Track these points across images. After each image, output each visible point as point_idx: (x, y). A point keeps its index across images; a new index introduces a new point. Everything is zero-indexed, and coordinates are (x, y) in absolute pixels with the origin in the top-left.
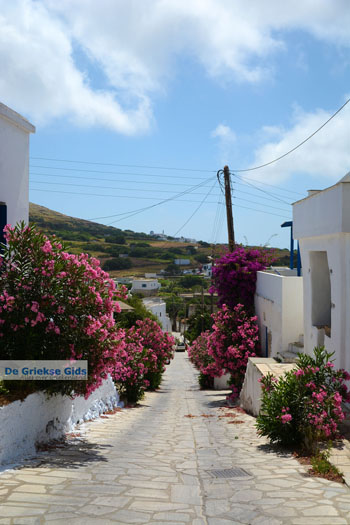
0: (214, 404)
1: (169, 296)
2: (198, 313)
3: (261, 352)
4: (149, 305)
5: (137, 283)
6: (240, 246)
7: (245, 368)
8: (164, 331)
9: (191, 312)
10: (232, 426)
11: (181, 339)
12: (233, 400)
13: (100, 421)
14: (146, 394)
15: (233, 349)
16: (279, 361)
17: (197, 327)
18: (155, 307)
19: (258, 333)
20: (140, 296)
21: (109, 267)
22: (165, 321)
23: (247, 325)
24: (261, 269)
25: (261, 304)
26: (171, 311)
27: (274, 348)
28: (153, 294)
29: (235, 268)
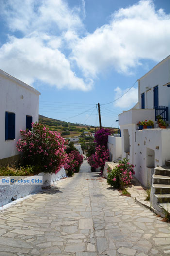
0: (95, 176)
1: (82, 143)
2: (91, 148)
3: (110, 160)
4: (75, 146)
5: (72, 139)
6: (103, 127)
7: (104, 165)
8: (80, 154)
9: (89, 148)
10: (100, 182)
11: (86, 156)
12: (101, 175)
13: (60, 181)
14: (75, 173)
15: (101, 160)
16: (115, 163)
17: (91, 153)
18: (78, 147)
19: (109, 155)
20: (73, 143)
21: (63, 134)
22: (80, 151)
23: (106, 152)
24: (110, 135)
25: (110, 146)
26: (83, 148)
27: (113, 159)
28: (77, 142)
29: (101, 134)
